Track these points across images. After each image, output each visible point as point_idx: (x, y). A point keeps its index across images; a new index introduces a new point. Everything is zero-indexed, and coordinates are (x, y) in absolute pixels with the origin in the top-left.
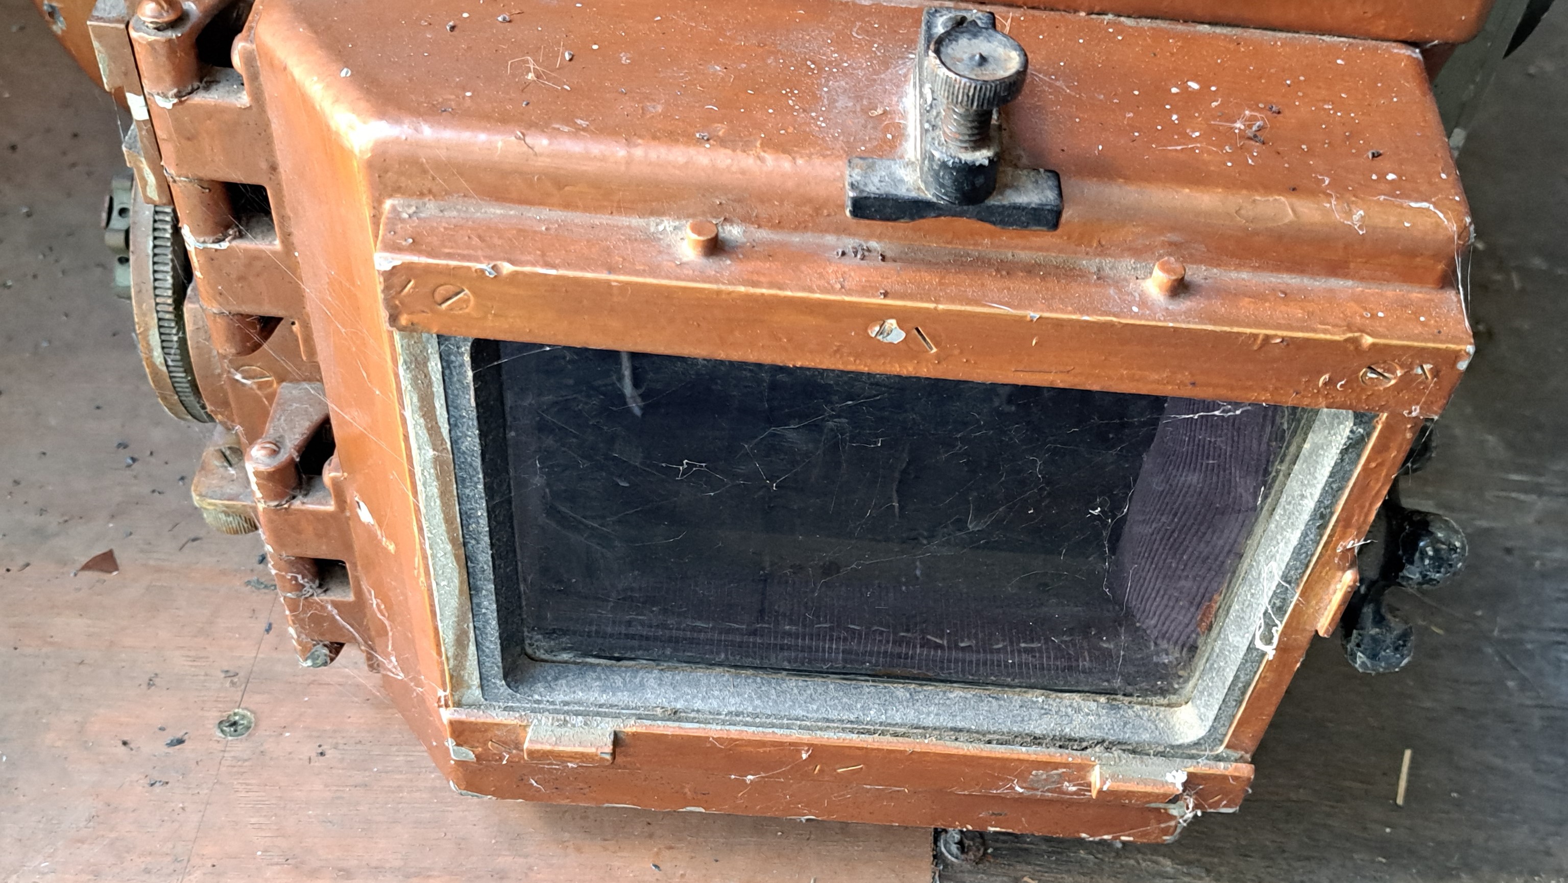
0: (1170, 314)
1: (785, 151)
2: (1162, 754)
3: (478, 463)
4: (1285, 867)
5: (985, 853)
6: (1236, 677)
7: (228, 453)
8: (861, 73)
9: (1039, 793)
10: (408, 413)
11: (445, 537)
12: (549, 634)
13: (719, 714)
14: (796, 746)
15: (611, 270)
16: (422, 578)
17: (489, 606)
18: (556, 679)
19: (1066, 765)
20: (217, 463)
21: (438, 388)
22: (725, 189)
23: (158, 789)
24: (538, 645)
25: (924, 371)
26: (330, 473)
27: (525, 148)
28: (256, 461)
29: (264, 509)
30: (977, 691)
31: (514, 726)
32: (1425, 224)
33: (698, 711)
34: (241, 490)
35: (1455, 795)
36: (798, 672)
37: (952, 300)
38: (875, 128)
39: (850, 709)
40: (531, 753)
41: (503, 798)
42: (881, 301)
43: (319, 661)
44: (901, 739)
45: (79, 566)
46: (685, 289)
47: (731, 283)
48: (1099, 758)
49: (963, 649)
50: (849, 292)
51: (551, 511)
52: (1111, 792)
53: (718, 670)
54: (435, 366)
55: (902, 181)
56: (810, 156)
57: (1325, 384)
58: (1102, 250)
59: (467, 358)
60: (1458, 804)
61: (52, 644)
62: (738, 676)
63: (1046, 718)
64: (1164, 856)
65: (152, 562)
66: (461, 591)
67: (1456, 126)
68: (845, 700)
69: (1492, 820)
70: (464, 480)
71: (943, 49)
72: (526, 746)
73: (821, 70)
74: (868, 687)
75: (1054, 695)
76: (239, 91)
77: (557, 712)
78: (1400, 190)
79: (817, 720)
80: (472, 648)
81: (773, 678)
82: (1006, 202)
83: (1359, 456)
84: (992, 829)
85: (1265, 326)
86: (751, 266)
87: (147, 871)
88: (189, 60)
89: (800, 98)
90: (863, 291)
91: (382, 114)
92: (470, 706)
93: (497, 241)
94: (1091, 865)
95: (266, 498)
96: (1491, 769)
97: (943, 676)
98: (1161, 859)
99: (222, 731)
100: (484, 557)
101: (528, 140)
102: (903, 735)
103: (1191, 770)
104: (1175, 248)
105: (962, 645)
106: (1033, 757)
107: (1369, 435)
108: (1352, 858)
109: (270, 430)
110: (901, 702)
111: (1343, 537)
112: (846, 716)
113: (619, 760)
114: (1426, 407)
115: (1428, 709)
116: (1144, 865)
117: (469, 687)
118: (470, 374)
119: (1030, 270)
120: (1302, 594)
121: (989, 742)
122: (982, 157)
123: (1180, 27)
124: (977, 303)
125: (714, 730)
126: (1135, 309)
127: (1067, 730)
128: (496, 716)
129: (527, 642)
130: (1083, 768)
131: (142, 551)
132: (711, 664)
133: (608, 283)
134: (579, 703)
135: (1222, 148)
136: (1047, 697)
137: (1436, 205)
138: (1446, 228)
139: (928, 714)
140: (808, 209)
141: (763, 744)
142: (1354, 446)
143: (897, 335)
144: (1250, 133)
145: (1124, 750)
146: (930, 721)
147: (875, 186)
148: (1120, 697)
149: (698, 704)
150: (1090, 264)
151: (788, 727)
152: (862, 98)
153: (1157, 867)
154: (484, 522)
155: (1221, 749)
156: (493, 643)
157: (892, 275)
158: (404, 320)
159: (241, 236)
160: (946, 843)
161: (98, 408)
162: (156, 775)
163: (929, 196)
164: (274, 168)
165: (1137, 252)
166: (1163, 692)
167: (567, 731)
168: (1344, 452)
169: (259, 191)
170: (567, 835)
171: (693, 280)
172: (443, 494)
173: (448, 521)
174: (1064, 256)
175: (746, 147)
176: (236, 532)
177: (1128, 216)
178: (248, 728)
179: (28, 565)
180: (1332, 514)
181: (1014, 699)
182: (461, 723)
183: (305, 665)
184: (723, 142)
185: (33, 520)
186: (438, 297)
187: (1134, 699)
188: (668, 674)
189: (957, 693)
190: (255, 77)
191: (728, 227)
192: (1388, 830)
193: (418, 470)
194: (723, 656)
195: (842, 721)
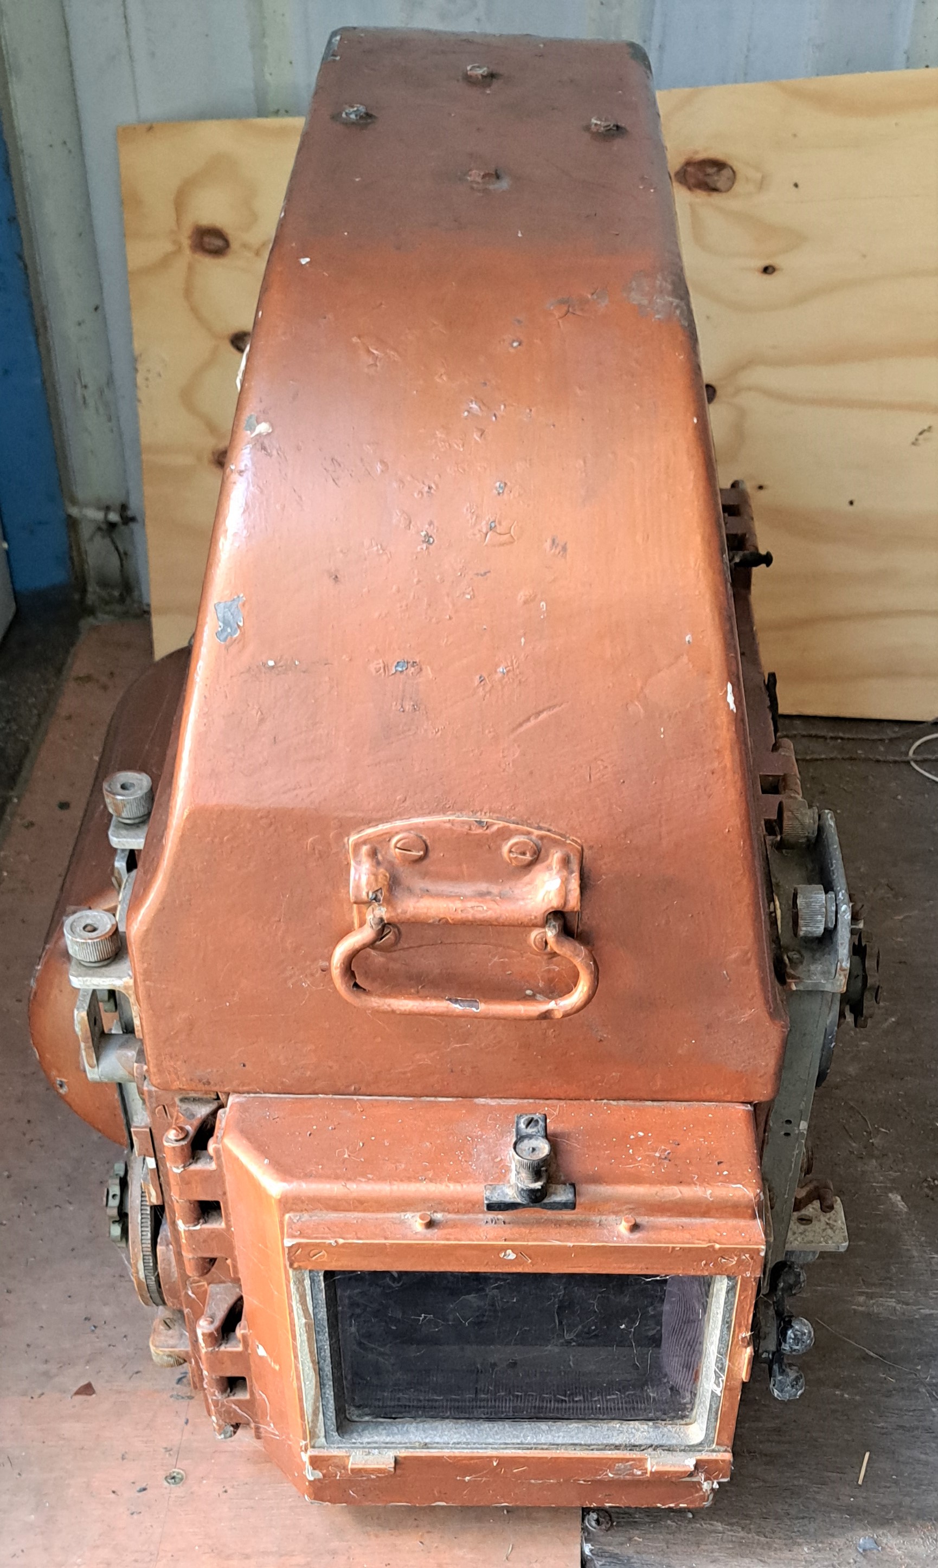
0: (630, 1240)
1: (459, 1182)
2: (684, 1450)
3: (326, 1324)
4: (789, 1523)
5: (612, 1525)
6: (711, 1405)
7: (168, 1321)
8: (491, 1140)
9: (622, 1477)
10: (294, 1303)
11: (309, 1360)
12: (358, 1407)
13: (449, 1444)
14: (490, 1458)
15: (386, 1238)
16: (295, 1382)
17: (330, 1393)
18: (363, 1430)
19: (633, 1459)
20: (161, 1327)
21: (308, 1292)
22: (433, 1200)
23: (135, 1516)
24: (353, 1413)
25: (527, 1270)
26: (240, 1331)
27: (346, 1190)
28: (203, 1327)
29: (206, 1353)
30: (585, 1423)
31: (343, 1457)
32: (739, 1193)
33: (438, 1443)
34: (178, 1342)
35: (894, 1477)
36: (489, 1419)
37: (535, 1240)
38: (497, 1167)
39: (518, 1437)
40: (352, 1470)
41: (335, 1503)
42: (504, 1243)
43: (228, 1434)
44: (545, 1451)
45: (73, 1393)
46: (418, 1244)
47: (437, 1240)
48: (650, 1454)
49: (577, 1401)
50: (489, 1240)
51: (360, 1344)
52: (657, 1472)
53: (447, 1421)
54: (307, 1282)
55: (507, 1194)
56: (469, 1183)
57: (705, 1265)
58: (601, 1213)
59: (322, 1278)
60: (896, 1482)
61: (64, 1439)
62: (457, 1423)
63: (621, 1435)
64: (717, 1521)
65: (115, 1388)
66: (316, 1386)
67: (801, 1120)
68: (514, 1432)
69: (915, 1491)
70: (319, 1332)
71: (517, 1147)
72: (350, 1466)
73: (473, 1140)
74: (526, 1425)
75: (625, 1422)
76: (210, 1163)
77: (364, 1448)
78: (728, 1180)
79: (500, 1444)
80: (321, 1416)
81: (476, 1423)
82: (552, 1201)
83: (735, 1294)
84: (607, 1505)
85: (673, 1243)
86: (445, 1231)
87: (136, 1561)
88: (188, 1152)
89: (464, 1156)
90: (496, 1239)
91: (284, 1180)
92: (319, 1447)
93: (336, 1230)
94: (674, 1527)
95: (206, 1347)
96: (919, 1461)
97: (566, 1416)
98: (715, 1523)
99: (169, 1483)
100: (328, 1369)
101: (348, 1186)
102: (547, 1449)
103: (699, 1458)
104: (632, 1210)
105: (576, 1399)
106: (615, 1456)
107: (736, 1284)
108: (829, 1517)
109: (208, 1311)
110: (544, 1432)
111: (740, 1332)
112: (515, 1441)
113: (398, 1472)
114: (753, 1271)
115: (883, 1428)
116: (705, 1526)
117: (319, 1437)
118: (323, 1284)
119: (569, 1223)
120: (730, 1361)
121: (592, 1450)
122: (538, 1185)
123: (638, 1103)
124: (545, 1240)
125: (446, 1453)
126: (615, 1239)
127: (632, 1441)
128: (334, 1452)
129: (347, 1412)
130: (642, 1461)
131: (107, 1381)
132: (443, 1418)
133: (385, 1244)
134: (376, 1443)
135: (651, 1164)
136: (621, 1424)
137: (743, 1185)
138: (748, 1196)
139: (559, 1437)
140: (470, 1205)
141: (472, 1458)
142: (731, 1290)
143: (512, 1256)
144: (663, 1157)
145: (664, 1450)
146: (560, 1441)
147: (496, 1198)
148: (659, 1421)
149: (437, 1439)
150: (596, 1218)
151: (485, 1448)
152: (491, 1153)
153: (713, 1528)
154: (328, 1352)
155: (714, 1446)
156: (331, 1413)
157: (508, 1231)
158: (296, 1265)
159: (206, 1222)
160: (589, 1521)
161: (70, 1297)
162: (133, 1509)
163: (519, 1200)
164: (225, 1193)
165: (616, 1213)
166: (683, 1417)
167: (370, 1457)
168: (728, 1292)
169: (218, 1203)
170: (369, 1528)
171: (421, 1240)
172: (309, 1339)
173: (311, 1352)
174: (583, 1217)
175: (441, 1182)
176: (172, 1366)
177: (607, 1200)
178: (181, 1479)
179: (43, 1394)
180: (731, 1321)
181: (604, 1426)
182: (316, 1457)
183: (220, 1437)
184: (431, 1180)
185: (43, 1367)
186: (311, 1255)
187: (667, 1422)
188: (421, 1425)
189: (574, 1425)
190: (219, 1157)
191: (435, 1214)
192: (852, 1499)
193: (297, 1328)
194: (449, 1413)
195: (513, 1444)
